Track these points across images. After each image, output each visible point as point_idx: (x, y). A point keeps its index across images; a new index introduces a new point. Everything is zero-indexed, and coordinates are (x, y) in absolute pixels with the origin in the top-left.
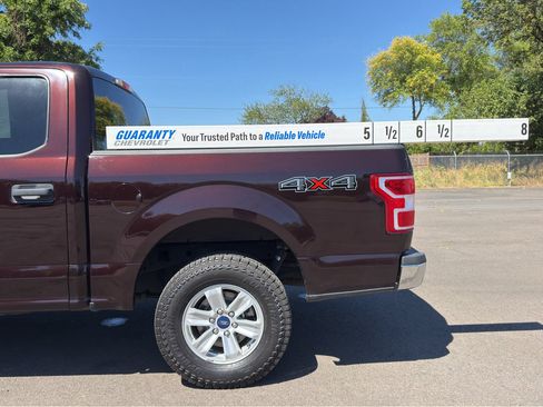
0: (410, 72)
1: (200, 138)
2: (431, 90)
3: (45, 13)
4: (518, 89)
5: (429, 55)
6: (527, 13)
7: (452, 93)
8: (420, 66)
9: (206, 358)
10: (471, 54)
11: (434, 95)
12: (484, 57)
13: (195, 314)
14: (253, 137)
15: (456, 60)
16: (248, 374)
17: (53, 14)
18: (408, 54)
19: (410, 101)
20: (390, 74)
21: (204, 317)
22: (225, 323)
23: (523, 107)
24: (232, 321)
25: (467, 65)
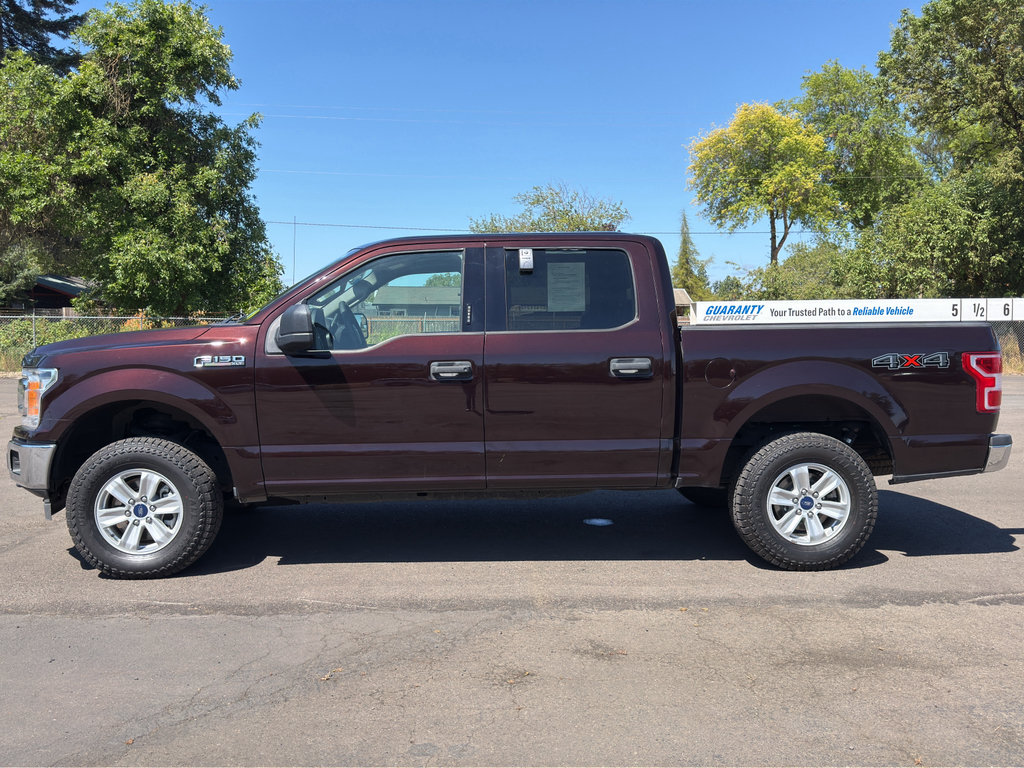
0: (769, 167)
1: (787, 313)
2: (805, 201)
3: (168, 62)
4: (974, 208)
5: (800, 138)
6: (991, 81)
7: (841, 206)
8: (787, 157)
9: (790, 539)
10: (877, 136)
11: (811, 208)
12: (897, 141)
13: (780, 493)
14: (841, 312)
15: (850, 147)
16: (835, 555)
17: (180, 64)
18: (764, 135)
19: (766, 219)
20: (732, 169)
21: (787, 497)
22: (809, 504)
23: (984, 238)
24: (816, 502)
25: (870, 157)
